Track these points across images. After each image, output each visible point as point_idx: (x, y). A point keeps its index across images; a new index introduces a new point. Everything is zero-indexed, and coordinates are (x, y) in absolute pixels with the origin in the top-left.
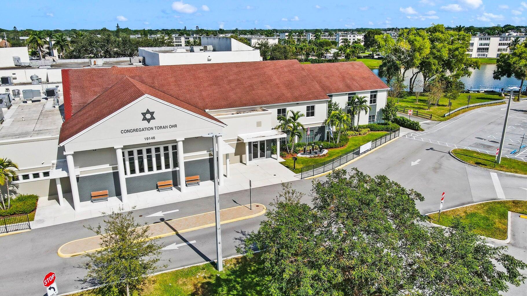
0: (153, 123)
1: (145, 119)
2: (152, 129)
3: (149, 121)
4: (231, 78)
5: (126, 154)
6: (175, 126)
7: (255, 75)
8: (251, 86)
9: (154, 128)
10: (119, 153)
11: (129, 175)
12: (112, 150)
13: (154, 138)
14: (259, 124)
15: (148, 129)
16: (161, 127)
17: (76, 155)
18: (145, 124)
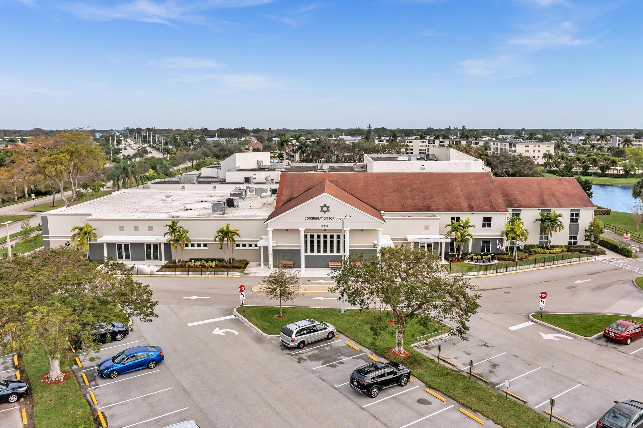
0: (328, 215)
1: (322, 210)
3: (325, 212)
4: (415, 186)
5: (309, 237)
7: (440, 185)
8: (432, 194)
9: (328, 218)
10: (303, 234)
11: (309, 253)
12: (298, 231)
13: (327, 226)
14: (427, 228)
15: (324, 219)
16: (333, 218)
17: (275, 231)
18: (322, 215)
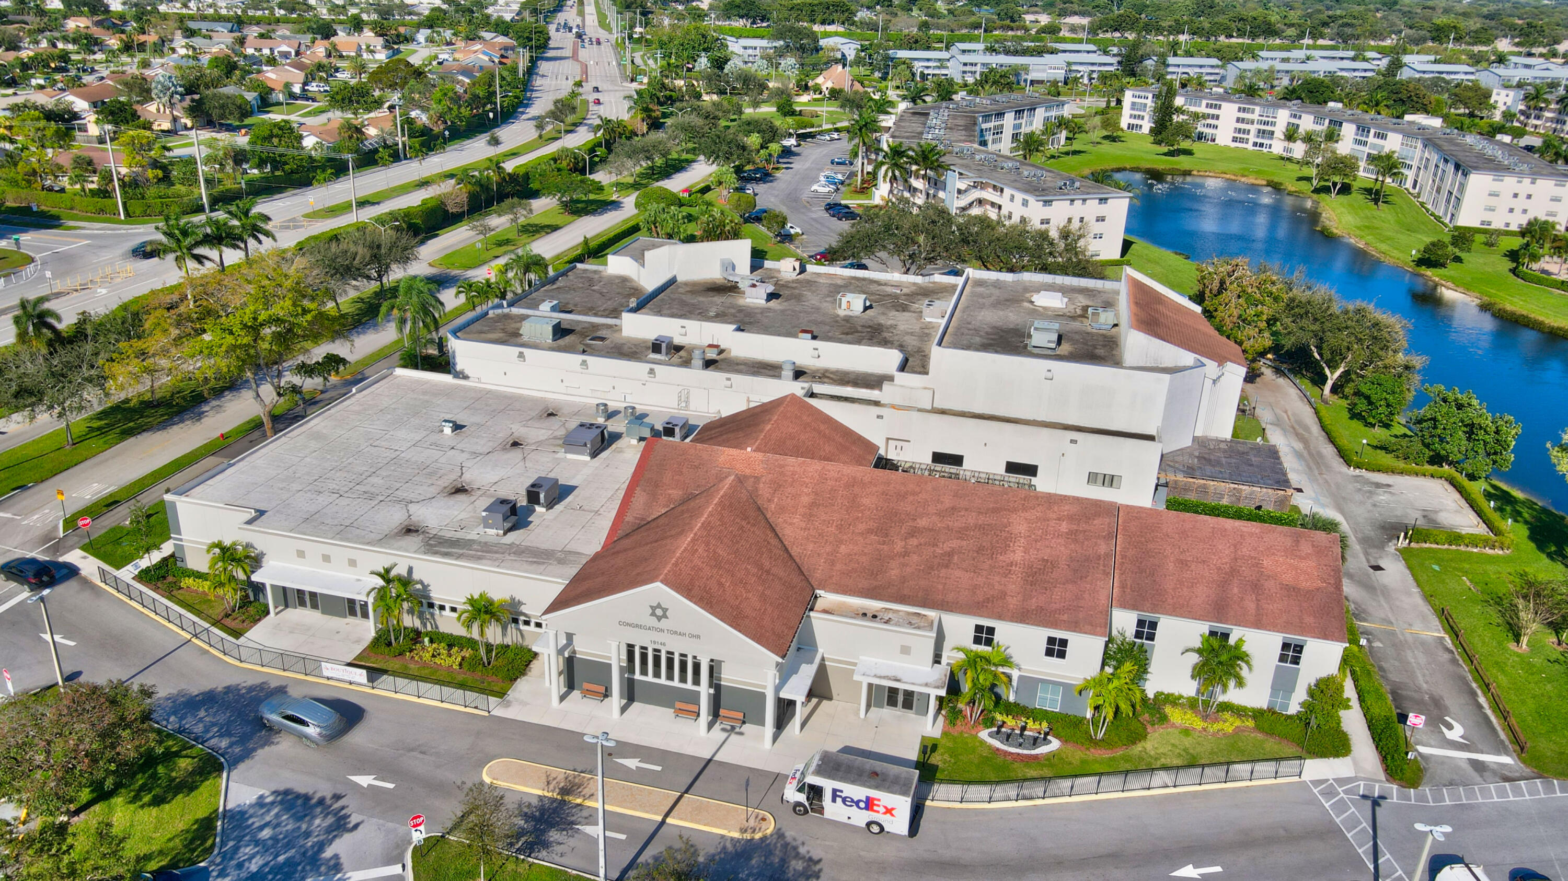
0: (664, 624)
2: (662, 630)
3: (659, 618)
6: (698, 637)
9: (666, 631)
11: (638, 675)
13: (663, 644)
14: (906, 650)
15: (657, 629)
16: (676, 633)
18: (653, 622)
